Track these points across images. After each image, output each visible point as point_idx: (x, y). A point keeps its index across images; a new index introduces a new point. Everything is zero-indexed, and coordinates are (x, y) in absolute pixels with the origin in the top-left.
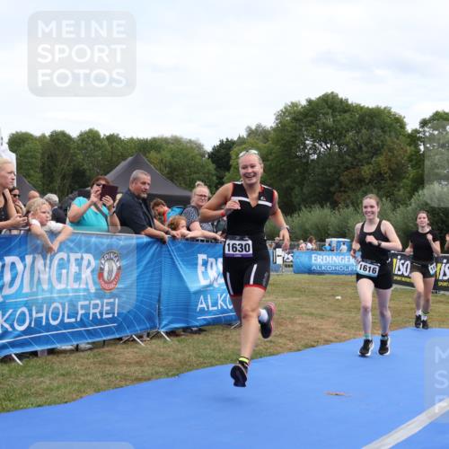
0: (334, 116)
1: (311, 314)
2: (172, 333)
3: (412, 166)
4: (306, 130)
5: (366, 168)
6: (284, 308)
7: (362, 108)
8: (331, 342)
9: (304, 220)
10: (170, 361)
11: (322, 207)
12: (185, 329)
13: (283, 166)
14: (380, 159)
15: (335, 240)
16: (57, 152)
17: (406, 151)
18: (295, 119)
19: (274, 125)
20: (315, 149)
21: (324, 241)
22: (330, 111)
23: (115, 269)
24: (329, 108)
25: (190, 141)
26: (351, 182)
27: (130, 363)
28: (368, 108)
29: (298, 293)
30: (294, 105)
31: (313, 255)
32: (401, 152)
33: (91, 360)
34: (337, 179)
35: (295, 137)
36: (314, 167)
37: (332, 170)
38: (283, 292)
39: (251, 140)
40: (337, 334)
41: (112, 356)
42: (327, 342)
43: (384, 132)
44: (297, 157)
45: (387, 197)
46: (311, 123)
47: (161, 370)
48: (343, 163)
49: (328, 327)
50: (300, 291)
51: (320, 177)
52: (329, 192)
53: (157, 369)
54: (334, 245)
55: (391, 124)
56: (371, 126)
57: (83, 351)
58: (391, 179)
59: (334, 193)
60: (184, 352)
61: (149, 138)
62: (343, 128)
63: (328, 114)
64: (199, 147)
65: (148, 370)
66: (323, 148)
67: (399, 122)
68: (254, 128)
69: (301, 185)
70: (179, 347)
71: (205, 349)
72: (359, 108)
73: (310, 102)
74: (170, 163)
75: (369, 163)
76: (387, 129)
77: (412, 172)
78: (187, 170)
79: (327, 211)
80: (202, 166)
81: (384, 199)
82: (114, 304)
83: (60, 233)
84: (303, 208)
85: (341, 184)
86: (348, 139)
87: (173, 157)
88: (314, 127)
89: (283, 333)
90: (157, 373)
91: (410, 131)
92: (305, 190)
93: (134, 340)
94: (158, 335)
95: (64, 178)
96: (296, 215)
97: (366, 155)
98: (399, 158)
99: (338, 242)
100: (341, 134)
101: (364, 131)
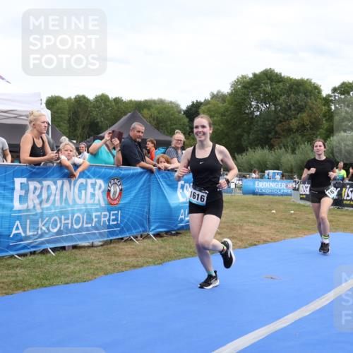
0: (271, 85)
1: (254, 223)
2: (158, 235)
3: (326, 120)
4: (252, 95)
5: (294, 121)
6: (236, 219)
7: (291, 79)
8: (268, 242)
9: (250, 157)
10: (156, 254)
11: (263, 148)
12: (167, 233)
13: (236, 120)
14: (304, 115)
15: (271, 172)
16: (79, 110)
17: (322, 110)
18: (244, 87)
19: (229, 91)
20: (258, 108)
21: (264, 172)
22: (269, 81)
23: (118, 190)
24: (269, 79)
25: (171, 102)
26: (283, 131)
27: (129, 255)
28: (295, 80)
29: (245, 208)
30: (244, 77)
31: (256, 182)
32: (318, 110)
33: (102, 253)
34: (273, 129)
35: (245, 99)
36: (258, 121)
37: (270, 123)
38: (235, 207)
39: (213, 102)
40: (272, 236)
41: (116, 251)
42: (265, 242)
43: (306, 96)
44: (245, 113)
45: (308, 141)
46: (256, 90)
47: (150, 260)
48: (278, 118)
49: (266, 232)
50: (247, 207)
51: (261, 128)
52: (267, 138)
53: (147, 259)
54: (271, 175)
55: (312, 91)
56: (297, 92)
57: (96, 247)
58: (311, 129)
59: (271, 139)
60: (166, 248)
61: (142, 100)
62: (278, 93)
63: (267, 83)
64: (177, 106)
65: (141, 260)
66: (264, 107)
67: (317, 89)
68: (215, 93)
69: (248, 133)
70: (163, 245)
71: (180, 246)
72: (289, 80)
73: (255, 75)
74: (157, 117)
75: (295, 118)
76: (308, 94)
77: (325, 124)
78: (169, 123)
79: (266, 151)
80: (179, 120)
81: (306, 143)
82: (117, 214)
83: (80, 165)
84: (250, 149)
85: (276, 132)
86: (281, 101)
87: (159, 113)
88: (257, 92)
89: (235, 235)
90: (147, 262)
91: (324, 96)
92: (251, 137)
93: (131, 239)
94: (148, 237)
95: (83, 128)
96: (244, 154)
97: (293, 112)
98: (317, 115)
99: (274, 173)
100: (276, 97)
101: (292, 95)
